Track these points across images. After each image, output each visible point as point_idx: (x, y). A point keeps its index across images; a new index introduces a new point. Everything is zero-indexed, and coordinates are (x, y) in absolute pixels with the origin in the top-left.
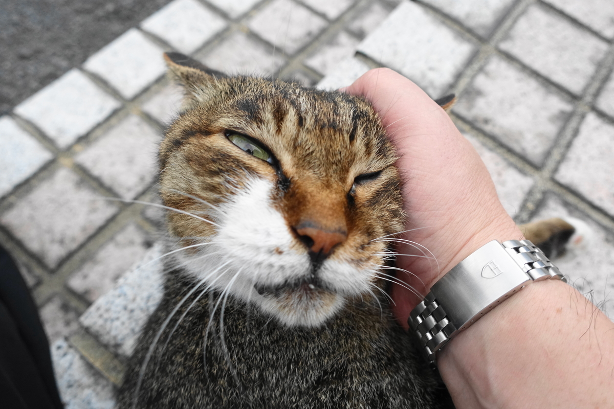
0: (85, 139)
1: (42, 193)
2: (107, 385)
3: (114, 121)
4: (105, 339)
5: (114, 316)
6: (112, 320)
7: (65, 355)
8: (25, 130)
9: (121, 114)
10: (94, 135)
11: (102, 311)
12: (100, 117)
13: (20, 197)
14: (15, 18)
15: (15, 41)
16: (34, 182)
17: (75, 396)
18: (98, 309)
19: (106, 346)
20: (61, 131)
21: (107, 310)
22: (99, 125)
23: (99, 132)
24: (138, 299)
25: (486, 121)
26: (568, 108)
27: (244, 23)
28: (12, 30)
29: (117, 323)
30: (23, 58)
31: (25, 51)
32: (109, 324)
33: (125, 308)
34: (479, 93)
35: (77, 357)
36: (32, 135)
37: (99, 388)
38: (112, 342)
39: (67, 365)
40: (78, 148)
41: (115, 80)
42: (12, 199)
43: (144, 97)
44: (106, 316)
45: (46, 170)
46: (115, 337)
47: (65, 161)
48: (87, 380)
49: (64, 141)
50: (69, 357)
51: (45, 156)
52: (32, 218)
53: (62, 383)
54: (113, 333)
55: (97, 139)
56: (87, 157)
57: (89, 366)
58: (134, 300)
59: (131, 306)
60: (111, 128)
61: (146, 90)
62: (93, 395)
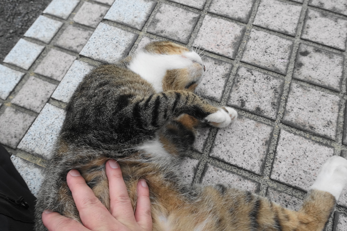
0: (13, 92)
2: (32, 165)
3: (23, 81)
4: (28, 150)
5: (29, 142)
6: (28, 144)
7: (15, 159)
9: (26, 77)
10: (16, 90)
11: (24, 142)
17: (22, 171)
18: (23, 142)
19: (28, 153)
21: (26, 141)
23: (18, 88)
24: (36, 135)
25: (162, 32)
26: (197, 15)
27: (71, 19)
32: (27, 145)
33: (32, 139)
34: (158, 21)
35: (19, 159)
37: (30, 166)
38: (30, 151)
39: (16, 162)
40: (11, 97)
43: (34, 67)
44: (26, 143)
46: (31, 149)
47: (7, 105)
48: (24, 165)
49: (4, 96)
50: (16, 160)
53: (17, 167)
54: (30, 148)
55: (18, 91)
56: (16, 100)
57: (25, 161)
61: (34, 63)
62: (28, 168)
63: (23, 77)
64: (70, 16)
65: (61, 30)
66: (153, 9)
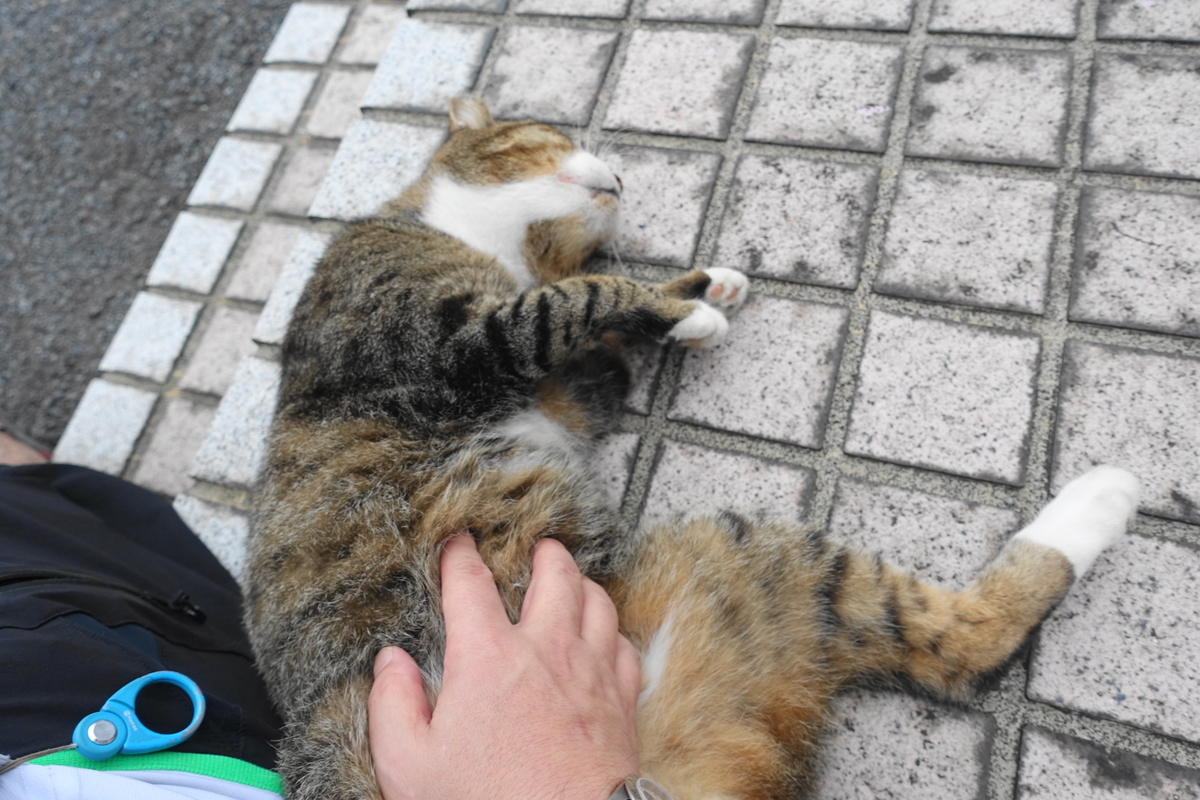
0: (181, 360)
1: (162, 437)
2: (226, 510)
3: (202, 325)
4: (211, 477)
5: (212, 458)
6: (212, 461)
7: (186, 503)
8: (117, 383)
9: (207, 313)
10: (187, 353)
12: (186, 330)
13: (143, 452)
14: (64, 275)
15: (78, 302)
16: (149, 430)
19: (214, 483)
20: (153, 365)
21: (205, 456)
22: (189, 338)
23: (192, 345)
24: (227, 437)
26: (610, 38)
27: (301, 131)
28: (68, 293)
29: (217, 462)
30: (95, 317)
31: (94, 310)
32: (210, 465)
33: (219, 448)
34: (503, 79)
35: (196, 501)
36: (127, 385)
37: (221, 514)
38: (218, 477)
40: (177, 374)
41: (185, 280)
42: (136, 457)
43: (223, 282)
44: (206, 460)
45: (156, 411)
46: (218, 473)
47: (172, 394)
48: (209, 512)
49: (160, 374)
51: (149, 398)
52: (162, 465)
54: (216, 470)
55: (192, 354)
56: (190, 377)
57: (208, 503)
58: (223, 438)
59: (223, 444)
60: (203, 333)
61: (222, 273)
62: (218, 520)
63: (200, 316)
64: (300, 121)
65: (279, 166)
66: (487, 50)
